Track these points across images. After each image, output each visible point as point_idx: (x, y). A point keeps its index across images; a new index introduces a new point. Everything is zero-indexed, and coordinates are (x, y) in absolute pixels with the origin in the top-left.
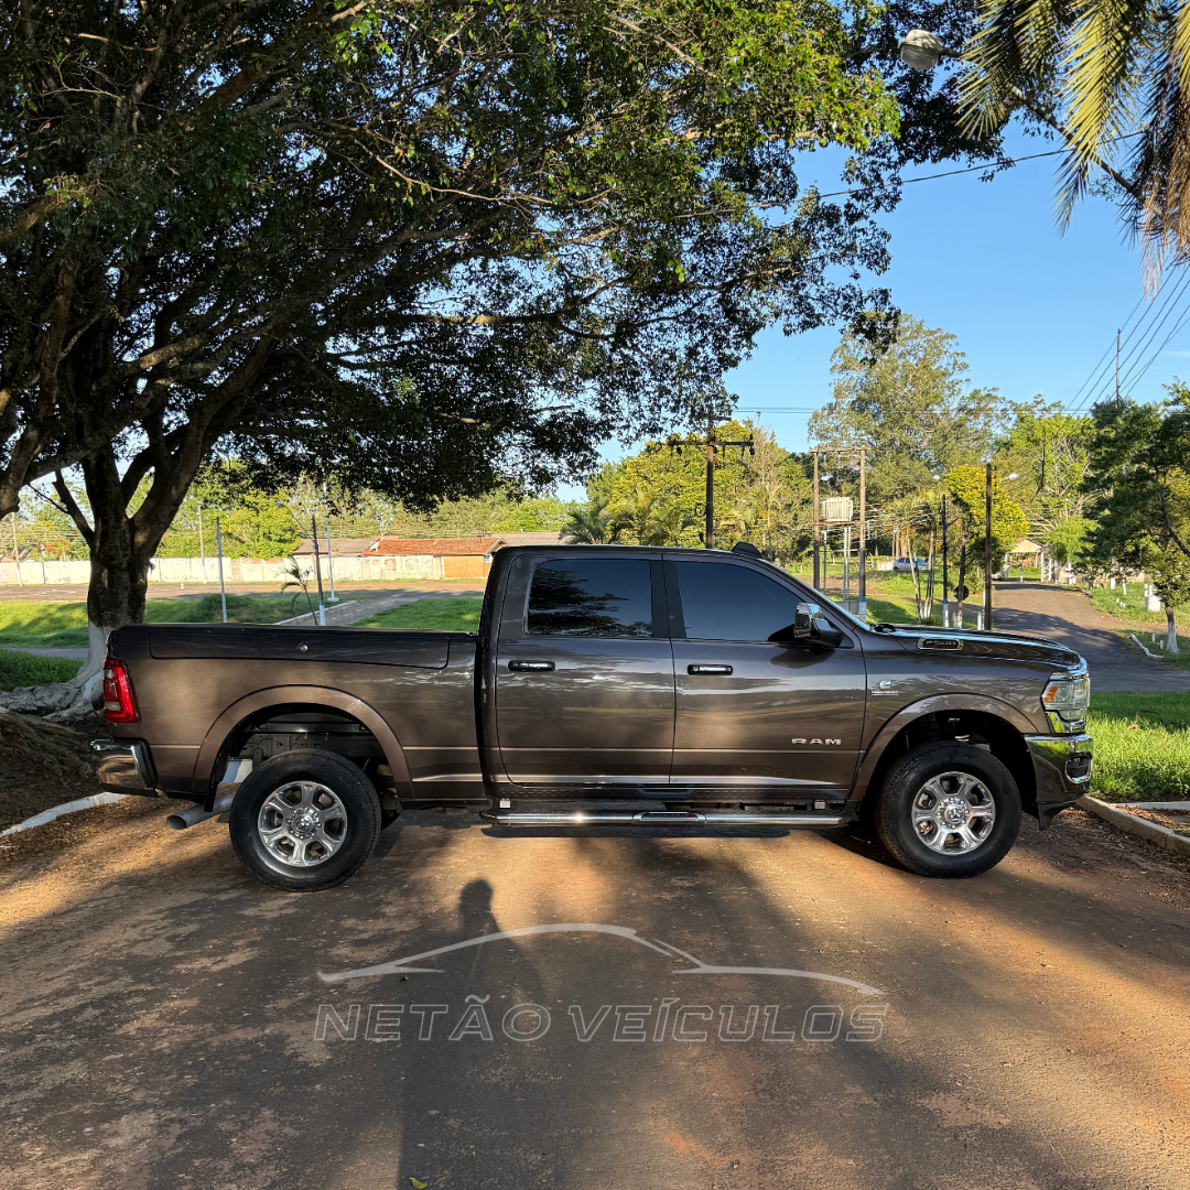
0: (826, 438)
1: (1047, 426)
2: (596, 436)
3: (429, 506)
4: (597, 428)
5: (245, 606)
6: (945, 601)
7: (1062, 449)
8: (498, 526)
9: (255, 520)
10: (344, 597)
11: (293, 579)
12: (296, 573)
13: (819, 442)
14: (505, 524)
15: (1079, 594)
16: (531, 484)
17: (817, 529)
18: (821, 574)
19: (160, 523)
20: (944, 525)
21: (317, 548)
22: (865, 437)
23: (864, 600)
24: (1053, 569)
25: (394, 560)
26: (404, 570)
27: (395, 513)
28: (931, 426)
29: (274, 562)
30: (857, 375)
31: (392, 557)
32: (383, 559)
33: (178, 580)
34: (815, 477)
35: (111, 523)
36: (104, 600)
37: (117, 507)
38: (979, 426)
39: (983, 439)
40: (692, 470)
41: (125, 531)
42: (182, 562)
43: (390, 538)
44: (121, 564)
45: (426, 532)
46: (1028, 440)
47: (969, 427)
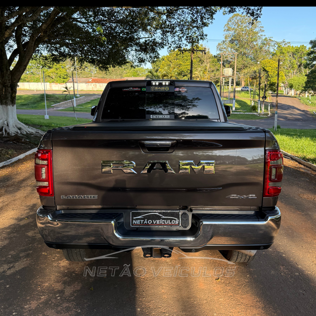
0: (222, 51)
1: (287, 49)
2: (159, 47)
3: (106, 69)
4: (159, 45)
5: (52, 97)
6: (259, 100)
7: (290, 56)
8: (126, 75)
9: (56, 72)
10: (81, 95)
11: (66, 90)
12: (66, 88)
13: (220, 52)
14: (128, 74)
15: (296, 99)
16: (138, 63)
17: (221, 78)
18: (222, 91)
19: (20, 72)
20: (260, 78)
21: (73, 81)
22: (233, 51)
23: (235, 99)
24: (287, 91)
25: (96, 85)
26: (99, 88)
27: (96, 71)
28: (252, 48)
29: (62, 84)
30: (232, 32)
31: (95, 84)
32: (93, 84)
33: (34, 89)
34: (221, 63)
35: (5, 72)
36: (3, 96)
37: (6, 67)
38: (266, 48)
39: (268, 52)
40: (184, 59)
41: (9, 74)
42: (36, 84)
43: (95, 78)
44: (8, 85)
45: (105, 76)
46: (281, 53)
47: (264, 49)
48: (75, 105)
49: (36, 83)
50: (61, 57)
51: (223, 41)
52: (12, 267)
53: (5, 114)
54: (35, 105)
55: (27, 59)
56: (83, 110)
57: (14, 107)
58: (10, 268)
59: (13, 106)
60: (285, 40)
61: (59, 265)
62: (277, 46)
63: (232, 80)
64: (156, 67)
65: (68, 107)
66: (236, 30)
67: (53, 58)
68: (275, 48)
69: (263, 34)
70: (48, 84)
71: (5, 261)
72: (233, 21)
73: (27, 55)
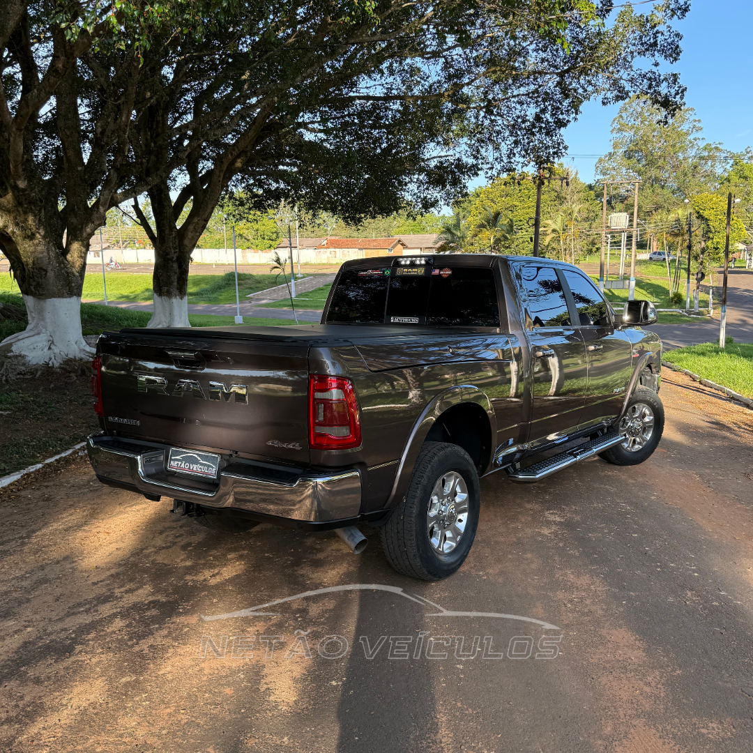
0: (607, 174)
2: (468, 175)
3: (358, 221)
4: (469, 169)
5: (247, 279)
9: (255, 227)
10: (305, 275)
11: (277, 264)
12: (278, 261)
13: (602, 177)
17: (604, 233)
19: (196, 232)
20: (690, 233)
21: (291, 244)
22: (632, 174)
23: (634, 280)
25: (335, 252)
26: (341, 257)
28: (676, 167)
29: (266, 252)
30: (628, 134)
31: (334, 250)
32: (329, 250)
33: (212, 262)
34: (604, 200)
35: (167, 232)
36: (162, 280)
37: (170, 222)
38: (708, 167)
39: (710, 176)
40: (523, 195)
41: (175, 237)
42: (215, 252)
43: (333, 238)
44: (173, 258)
45: (355, 234)
46: (740, 177)
47: (701, 170)
48: (293, 296)
49: (216, 250)
50: (270, 200)
51: (610, 153)
52: (218, 574)
53: (168, 314)
54: (215, 295)
55: (210, 206)
56: (308, 304)
57: (183, 300)
58: (214, 576)
59: (181, 299)
60: (751, 149)
61: (296, 573)
62: (731, 162)
63: (628, 237)
64: (461, 212)
65: (280, 298)
66: (638, 129)
67: (255, 202)
68: (728, 167)
69: (699, 135)
70: (239, 251)
71: (204, 564)
72: (632, 110)
73: (209, 198)
